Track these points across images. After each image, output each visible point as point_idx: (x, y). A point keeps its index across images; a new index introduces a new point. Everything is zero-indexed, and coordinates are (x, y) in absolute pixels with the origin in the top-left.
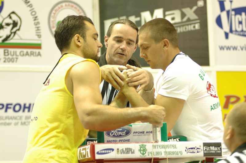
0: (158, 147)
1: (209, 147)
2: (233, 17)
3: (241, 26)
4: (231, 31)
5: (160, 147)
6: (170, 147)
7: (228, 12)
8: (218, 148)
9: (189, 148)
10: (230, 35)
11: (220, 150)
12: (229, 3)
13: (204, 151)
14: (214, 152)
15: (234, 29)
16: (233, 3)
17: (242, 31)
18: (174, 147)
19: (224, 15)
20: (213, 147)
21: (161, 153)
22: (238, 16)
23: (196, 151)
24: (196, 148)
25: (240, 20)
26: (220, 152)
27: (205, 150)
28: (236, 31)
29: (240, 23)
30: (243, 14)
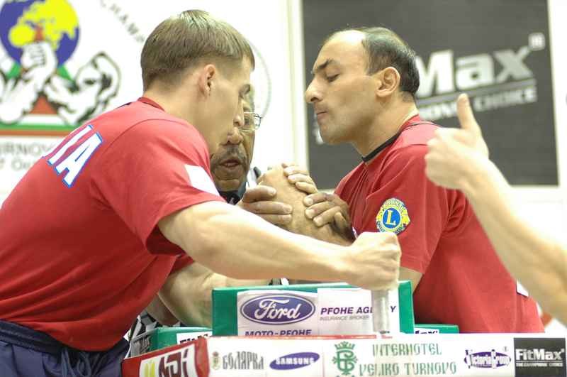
0: (390, 351)
1: (529, 352)
5: (395, 351)
6: (422, 350)
8: (556, 353)
9: (474, 352)
11: (560, 358)
13: (516, 360)
14: (545, 365)
18: (434, 349)
20: (542, 351)
21: (398, 368)
23: (494, 362)
24: (493, 354)
26: (561, 365)
27: (518, 358)
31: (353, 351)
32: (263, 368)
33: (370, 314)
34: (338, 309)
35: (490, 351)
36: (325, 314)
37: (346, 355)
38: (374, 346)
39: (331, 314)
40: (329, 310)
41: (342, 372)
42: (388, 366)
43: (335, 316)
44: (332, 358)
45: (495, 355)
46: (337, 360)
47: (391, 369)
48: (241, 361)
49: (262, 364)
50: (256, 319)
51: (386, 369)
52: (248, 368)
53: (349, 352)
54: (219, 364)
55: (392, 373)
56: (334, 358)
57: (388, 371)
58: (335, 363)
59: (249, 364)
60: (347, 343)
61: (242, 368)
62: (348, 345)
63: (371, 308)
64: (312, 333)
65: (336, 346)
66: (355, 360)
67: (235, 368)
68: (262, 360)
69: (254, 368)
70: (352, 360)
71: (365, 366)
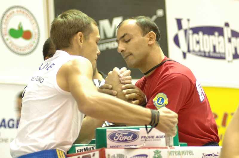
0: (174, 153)
2: (191, 36)
3: (198, 46)
4: (189, 51)
6: (186, 154)
7: (186, 31)
10: (188, 55)
12: (186, 22)
15: (191, 49)
16: (191, 21)
17: (200, 51)
18: (191, 153)
19: (181, 34)
22: (195, 36)
24: (213, 155)
25: (198, 39)
28: (194, 51)
29: (198, 42)
30: (201, 34)
53: (159, 154)
60: (158, 151)
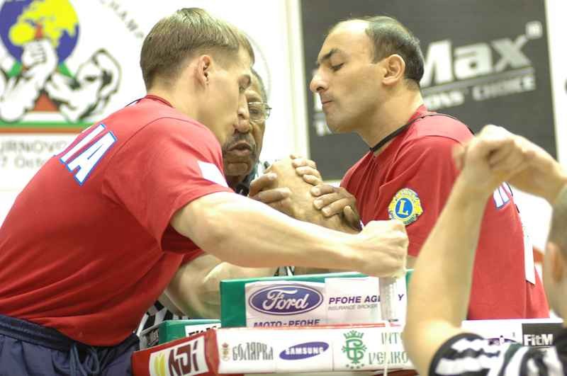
31: (362, 339)
32: (272, 358)
33: (377, 303)
34: (346, 298)
35: (498, 337)
36: (333, 304)
37: (355, 344)
38: (382, 334)
39: (339, 303)
40: (337, 300)
41: (352, 361)
42: (397, 354)
43: (343, 305)
44: (342, 347)
45: (503, 341)
46: (347, 349)
47: (400, 357)
48: (251, 352)
49: (272, 355)
50: (264, 310)
51: (396, 357)
52: (258, 358)
54: (228, 355)
55: (402, 361)
56: (344, 347)
57: (397, 359)
58: (344, 352)
59: (258, 355)
61: (252, 359)
62: (357, 334)
63: (379, 297)
64: (320, 323)
65: (345, 335)
66: (364, 348)
67: (245, 359)
68: (272, 350)
69: (264, 358)
70: (360, 348)
71: (374, 354)
